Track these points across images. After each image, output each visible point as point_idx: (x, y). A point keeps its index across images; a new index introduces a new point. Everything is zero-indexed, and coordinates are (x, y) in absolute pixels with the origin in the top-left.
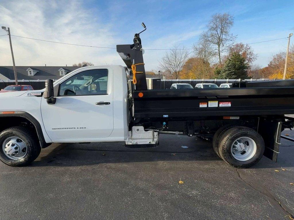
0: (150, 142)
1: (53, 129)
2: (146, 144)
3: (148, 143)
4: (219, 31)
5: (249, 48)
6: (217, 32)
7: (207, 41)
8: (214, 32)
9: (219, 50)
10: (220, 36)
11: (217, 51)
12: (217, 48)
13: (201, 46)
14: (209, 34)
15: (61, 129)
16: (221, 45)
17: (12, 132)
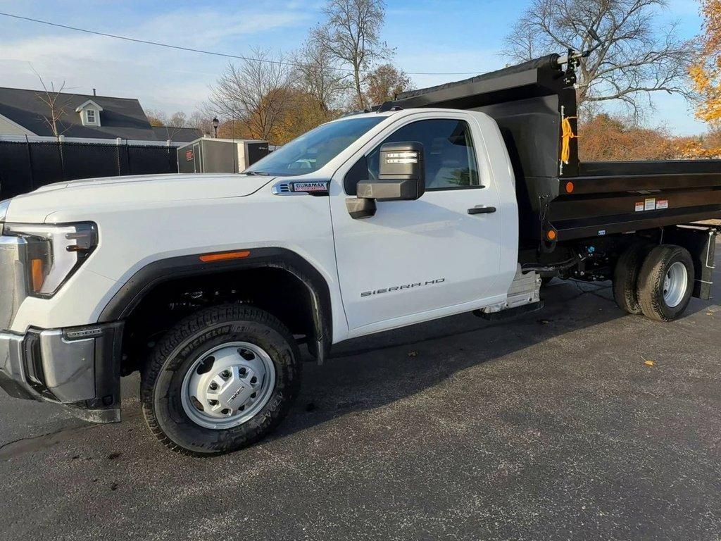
0: (531, 300)
1: (362, 295)
2: (525, 304)
3: (526, 301)
4: (354, 28)
5: (408, 81)
6: (350, 30)
7: (326, 48)
8: (344, 30)
9: (357, 77)
10: (356, 41)
11: (351, 78)
12: (351, 72)
13: (311, 61)
14: (332, 31)
15: (384, 291)
16: (361, 65)
17: (230, 326)
